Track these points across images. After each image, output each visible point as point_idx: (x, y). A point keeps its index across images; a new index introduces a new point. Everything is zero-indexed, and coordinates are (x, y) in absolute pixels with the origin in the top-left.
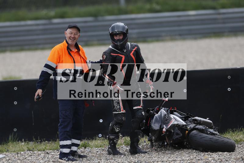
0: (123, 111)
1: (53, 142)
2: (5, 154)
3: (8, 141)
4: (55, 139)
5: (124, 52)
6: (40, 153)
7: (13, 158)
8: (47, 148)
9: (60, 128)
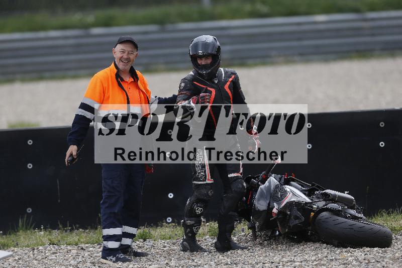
0: (209, 181)
1: (93, 231)
2: (12, 251)
3: (17, 229)
4: (96, 226)
5: (214, 83)
6: (71, 248)
7: (25, 256)
8: (82, 240)
9: (103, 207)
